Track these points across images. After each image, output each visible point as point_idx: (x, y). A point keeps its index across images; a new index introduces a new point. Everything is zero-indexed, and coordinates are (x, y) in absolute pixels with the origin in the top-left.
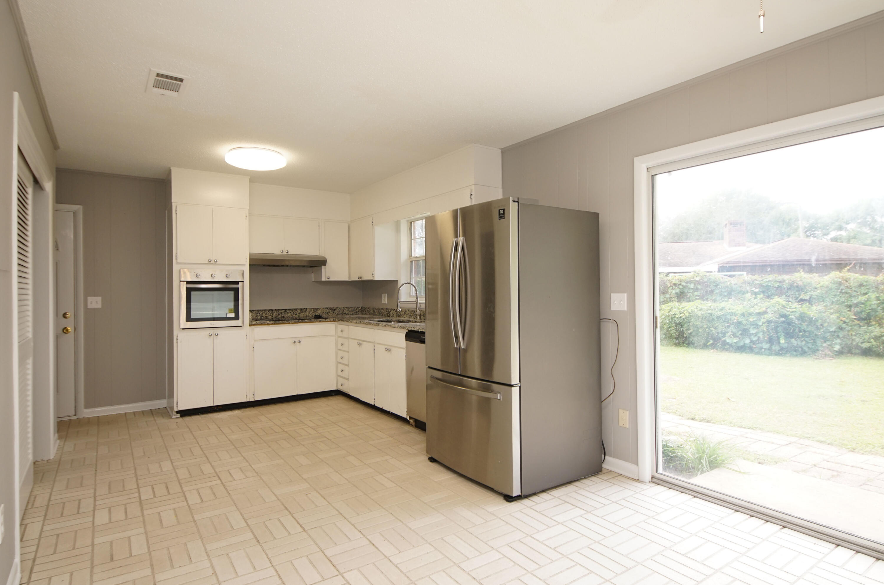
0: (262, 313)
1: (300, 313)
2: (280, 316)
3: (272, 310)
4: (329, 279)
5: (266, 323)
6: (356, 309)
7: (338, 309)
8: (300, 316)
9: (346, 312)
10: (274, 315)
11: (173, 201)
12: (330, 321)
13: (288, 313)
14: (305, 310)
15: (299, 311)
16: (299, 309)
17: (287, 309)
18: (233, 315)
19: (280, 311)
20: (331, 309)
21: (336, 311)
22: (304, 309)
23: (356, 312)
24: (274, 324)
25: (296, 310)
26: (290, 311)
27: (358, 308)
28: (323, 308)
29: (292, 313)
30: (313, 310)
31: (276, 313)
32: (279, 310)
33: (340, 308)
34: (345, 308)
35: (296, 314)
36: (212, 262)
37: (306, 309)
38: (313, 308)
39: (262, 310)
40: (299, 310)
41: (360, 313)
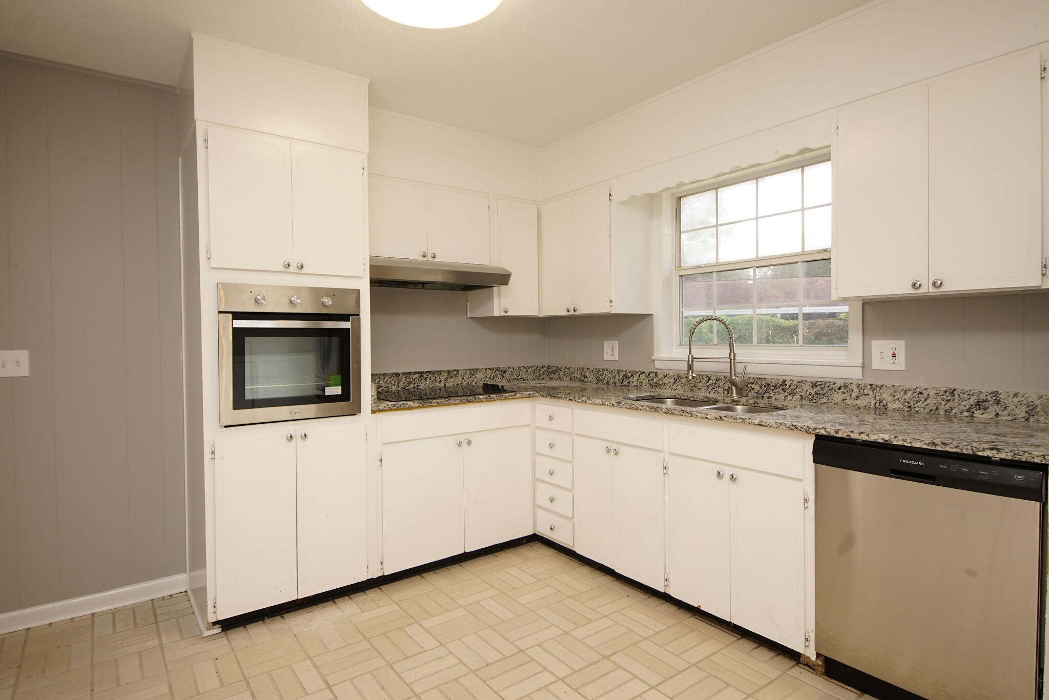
0: (379, 381)
1: (446, 379)
2: (412, 386)
3: (397, 374)
4: (506, 312)
5: (407, 407)
6: (540, 370)
7: (511, 370)
8: (447, 385)
9: (524, 376)
10: (401, 383)
11: (196, 118)
12: (524, 397)
13: (425, 379)
14: (455, 373)
15: (446, 375)
16: (445, 372)
17: (423, 372)
18: (336, 390)
19: (411, 376)
20: (499, 371)
21: (507, 374)
22: (454, 370)
23: (540, 375)
25: (440, 373)
26: (430, 376)
27: (542, 367)
28: (486, 369)
29: (433, 379)
30: (468, 372)
31: (405, 381)
32: (410, 373)
33: (513, 369)
34: (522, 369)
35: (440, 382)
36: (290, 270)
37: (458, 371)
38: (469, 370)
39: (379, 374)
40: (445, 374)
41: (544, 376)
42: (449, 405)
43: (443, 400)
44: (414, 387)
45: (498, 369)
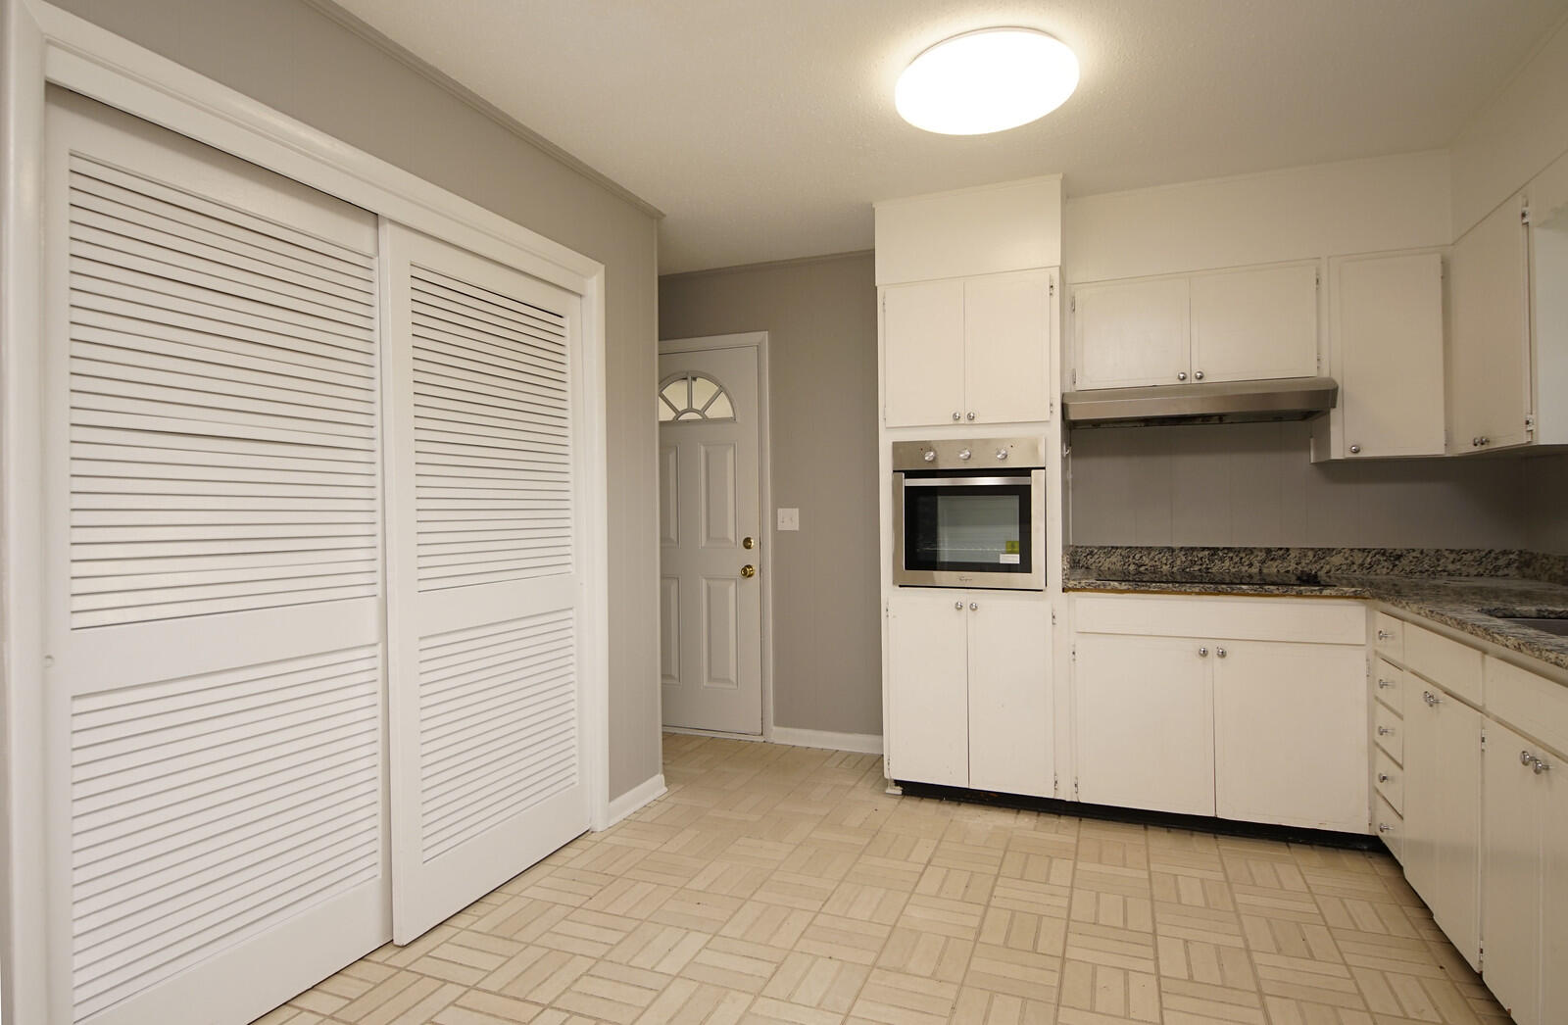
0: (1141, 557)
1: (1263, 562)
2: (1196, 568)
3: (1171, 550)
4: (1357, 451)
5: (1109, 588)
6: (1496, 559)
7: (1414, 554)
8: (1265, 571)
9: (1451, 567)
10: (1178, 562)
11: (877, 283)
12: (1343, 596)
13: (1222, 560)
14: (1281, 553)
15: (1262, 555)
16: (1261, 550)
17: (1218, 549)
18: (1015, 559)
19: (1195, 553)
20: (1383, 554)
21: (1404, 561)
22: (1281, 549)
23: (1497, 569)
24: (1135, 591)
25: (1251, 551)
26: (1231, 555)
27: (1505, 553)
28: (1352, 550)
29: (1236, 559)
30: (1310, 554)
31: (1184, 559)
32: (1193, 549)
33: (1422, 552)
34: (1446, 553)
35: (1251, 565)
36: (962, 421)
37: (1288, 549)
38: (1312, 549)
39: (1142, 548)
40: (1260, 554)
41: (1512, 571)
42: (1185, 593)
43: (1170, 585)
44: (1200, 570)
45: (1383, 552)
